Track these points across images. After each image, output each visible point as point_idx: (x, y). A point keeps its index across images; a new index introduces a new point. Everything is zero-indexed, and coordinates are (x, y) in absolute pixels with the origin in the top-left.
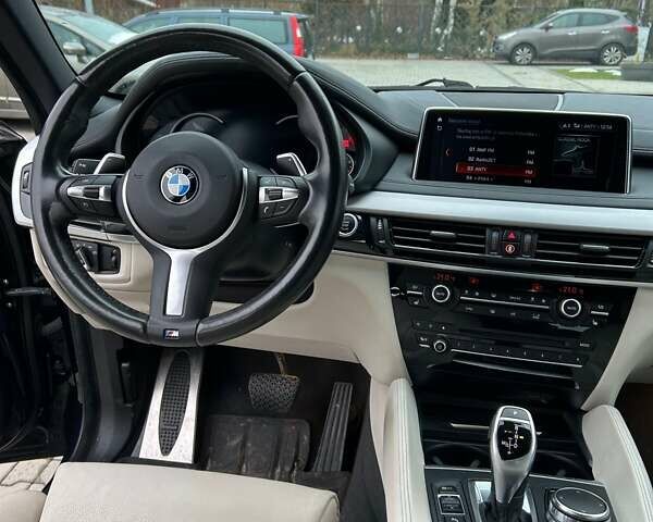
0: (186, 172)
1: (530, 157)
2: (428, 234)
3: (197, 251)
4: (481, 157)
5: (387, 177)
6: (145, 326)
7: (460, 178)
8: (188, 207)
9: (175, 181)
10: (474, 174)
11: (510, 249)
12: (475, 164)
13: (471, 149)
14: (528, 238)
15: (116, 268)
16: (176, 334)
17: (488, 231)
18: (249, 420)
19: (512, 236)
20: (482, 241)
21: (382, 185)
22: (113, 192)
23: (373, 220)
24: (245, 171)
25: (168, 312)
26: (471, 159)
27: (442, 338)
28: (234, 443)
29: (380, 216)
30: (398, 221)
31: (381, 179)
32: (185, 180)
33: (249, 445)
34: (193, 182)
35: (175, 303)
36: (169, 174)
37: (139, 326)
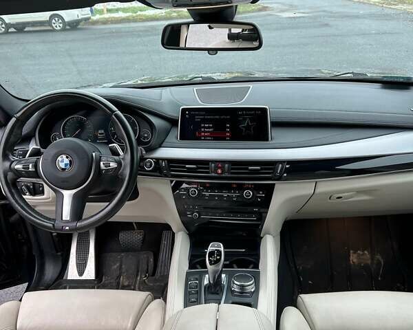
0: (67, 157)
1: (228, 128)
2: (185, 167)
3: (75, 191)
4: (207, 128)
5: (166, 140)
6: (53, 225)
7: (198, 138)
8: (71, 172)
9: (62, 161)
10: (205, 136)
11: (219, 171)
12: (205, 132)
13: (203, 125)
14: (226, 165)
15: (42, 193)
16: (67, 228)
17: (210, 163)
18: (123, 254)
19: (220, 165)
20: (208, 168)
21: (164, 144)
22: (36, 166)
23: (160, 161)
24: (94, 154)
25: (64, 219)
26: (203, 130)
27: (197, 212)
28: (115, 267)
29: (163, 159)
30: (171, 161)
31: (163, 141)
32: (67, 161)
33: (123, 266)
34: (70, 161)
35: (66, 213)
36: (59, 159)
37: (51, 225)
